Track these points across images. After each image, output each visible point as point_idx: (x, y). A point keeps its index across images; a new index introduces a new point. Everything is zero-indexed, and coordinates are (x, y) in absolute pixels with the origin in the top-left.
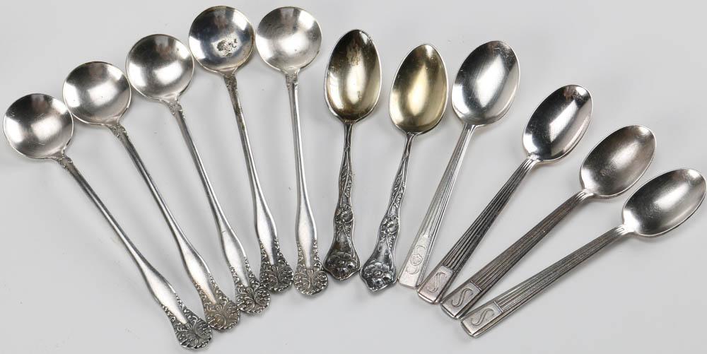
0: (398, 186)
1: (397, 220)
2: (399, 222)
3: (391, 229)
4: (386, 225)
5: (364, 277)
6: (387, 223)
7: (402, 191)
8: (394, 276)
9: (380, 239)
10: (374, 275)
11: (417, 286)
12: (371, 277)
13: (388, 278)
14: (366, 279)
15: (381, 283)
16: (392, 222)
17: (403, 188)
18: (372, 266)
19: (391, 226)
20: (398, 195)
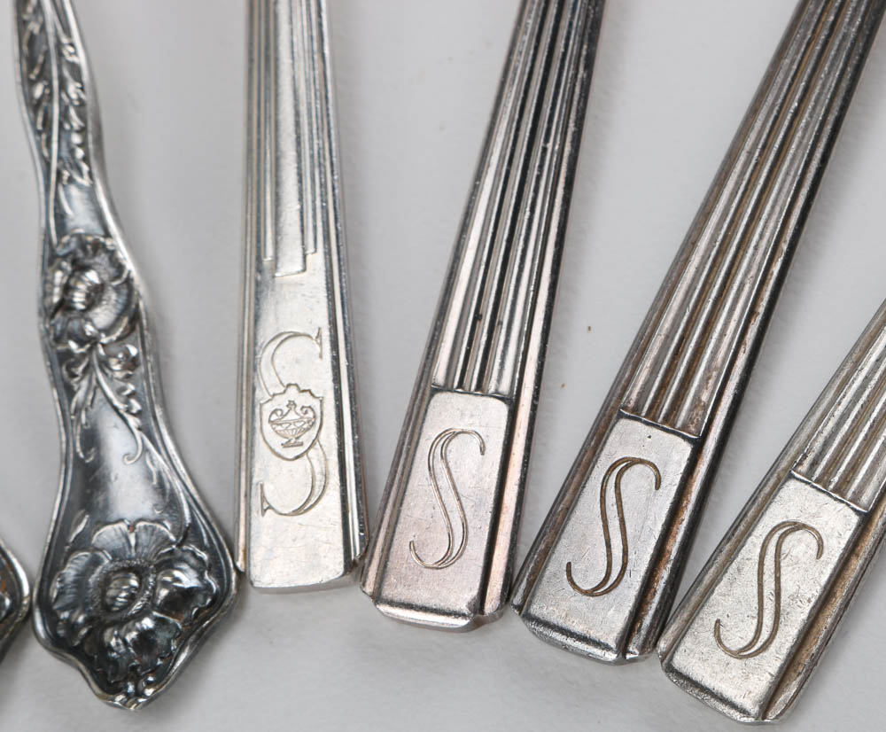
0: (44, 75)
1: (112, 254)
2: (124, 255)
3: (103, 316)
4: (65, 305)
5: (61, 644)
6: (67, 289)
7: (72, 88)
8: (216, 566)
9: (70, 392)
10: (107, 608)
11: (354, 567)
12: (97, 625)
13: (189, 594)
14: (76, 652)
15: (161, 638)
16: (92, 277)
17: (75, 70)
18: (82, 557)
19: (95, 296)
20: (64, 116)
